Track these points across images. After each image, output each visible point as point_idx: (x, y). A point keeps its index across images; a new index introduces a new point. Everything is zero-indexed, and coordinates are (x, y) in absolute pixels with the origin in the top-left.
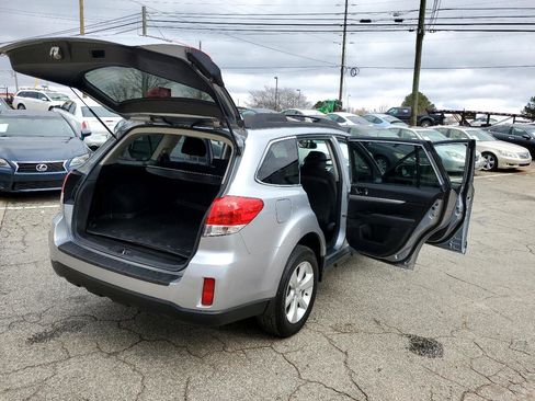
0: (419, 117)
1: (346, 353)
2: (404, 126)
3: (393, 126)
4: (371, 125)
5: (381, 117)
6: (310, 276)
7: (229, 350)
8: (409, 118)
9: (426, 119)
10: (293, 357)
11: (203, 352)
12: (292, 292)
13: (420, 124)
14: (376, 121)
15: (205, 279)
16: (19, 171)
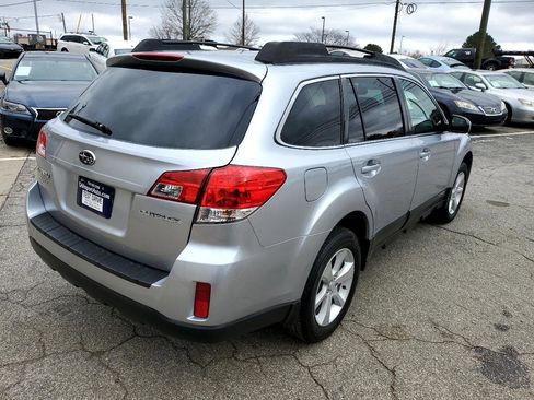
0: (483, 60)
1: (393, 372)
2: (468, 70)
3: (453, 70)
4: (428, 68)
5: (439, 59)
6: (349, 266)
7: (240, 357)
8: (472, 61)
9: (491, 62)
10: (322, 373)
11: (208, 358)
12: (324, 289)
13: (484, 67)
14: (434, 64)
15: (198, 284)
16: (38, 118)
